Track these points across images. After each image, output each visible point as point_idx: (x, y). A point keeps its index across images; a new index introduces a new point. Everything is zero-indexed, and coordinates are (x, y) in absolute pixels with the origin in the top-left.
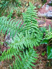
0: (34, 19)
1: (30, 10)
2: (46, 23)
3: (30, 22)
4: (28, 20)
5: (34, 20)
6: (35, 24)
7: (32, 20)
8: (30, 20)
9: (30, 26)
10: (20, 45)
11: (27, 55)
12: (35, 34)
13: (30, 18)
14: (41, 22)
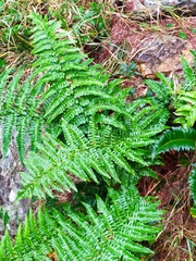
1: (45, 42)
3: (64, 79)
4: (54, 76)
6: (86, 82)
7: (67, 72)
8: (61, 75)
9: (72, 95)
10: (56, 178)
11: (105, 214)
12: (105, 119)
14: (160, 47)
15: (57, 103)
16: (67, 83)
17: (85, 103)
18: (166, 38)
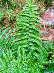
0: (34, 27)
1: (27, 12)
2: (51, 35)
3: (27, 31)
4: (24, 28)
5: (34, 29)
6: (35, 37)
7: (30, 29)
8: (27, 29)
9: (27, 39)
13: (28, 25)
14: (44, 33)
15: (20, 39)
16: (28, 33)
17: (31, 44)
18: (46, 32)
